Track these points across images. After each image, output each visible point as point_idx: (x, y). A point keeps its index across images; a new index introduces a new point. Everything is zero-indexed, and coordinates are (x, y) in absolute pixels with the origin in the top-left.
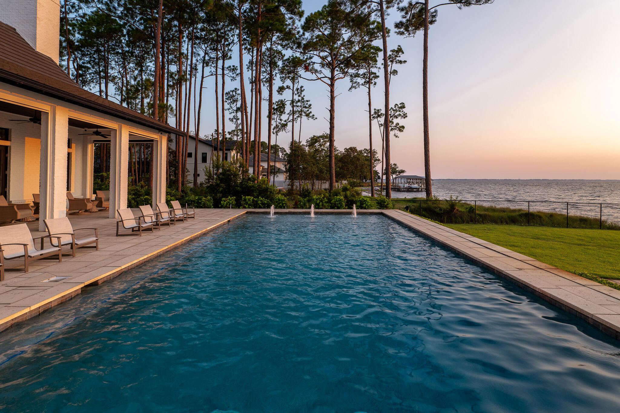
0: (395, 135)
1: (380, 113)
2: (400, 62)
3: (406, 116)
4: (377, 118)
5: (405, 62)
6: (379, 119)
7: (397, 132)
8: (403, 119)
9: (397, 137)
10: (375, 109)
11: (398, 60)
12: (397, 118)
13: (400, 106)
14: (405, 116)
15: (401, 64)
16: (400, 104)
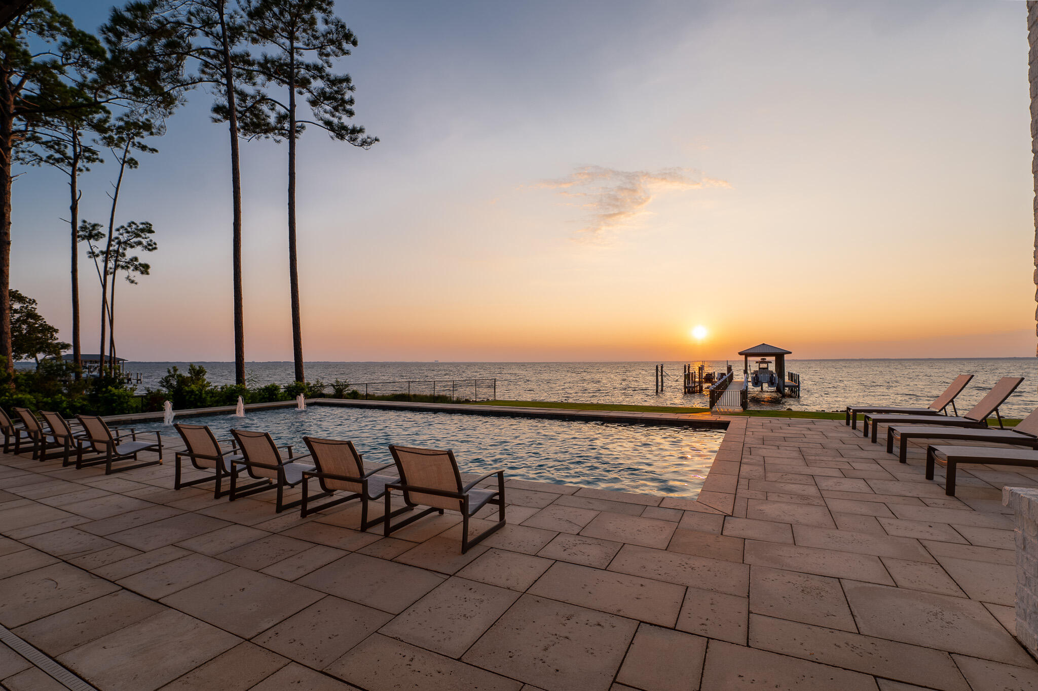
0: (128, 278)
1: (94, 232)
2: (144, 148)
3: (155, 248)
4: (88, 240)
5: (153, 150)
6: (92, 241)
7: (131, 273)
8: (147, 252)
9: (132, 282)
10: (84, 222)
11: (139, 143)
12: (132, 247)
13: (141, 226)
14: (151, 247)
15: (143, 150)
16: (142, 224)
